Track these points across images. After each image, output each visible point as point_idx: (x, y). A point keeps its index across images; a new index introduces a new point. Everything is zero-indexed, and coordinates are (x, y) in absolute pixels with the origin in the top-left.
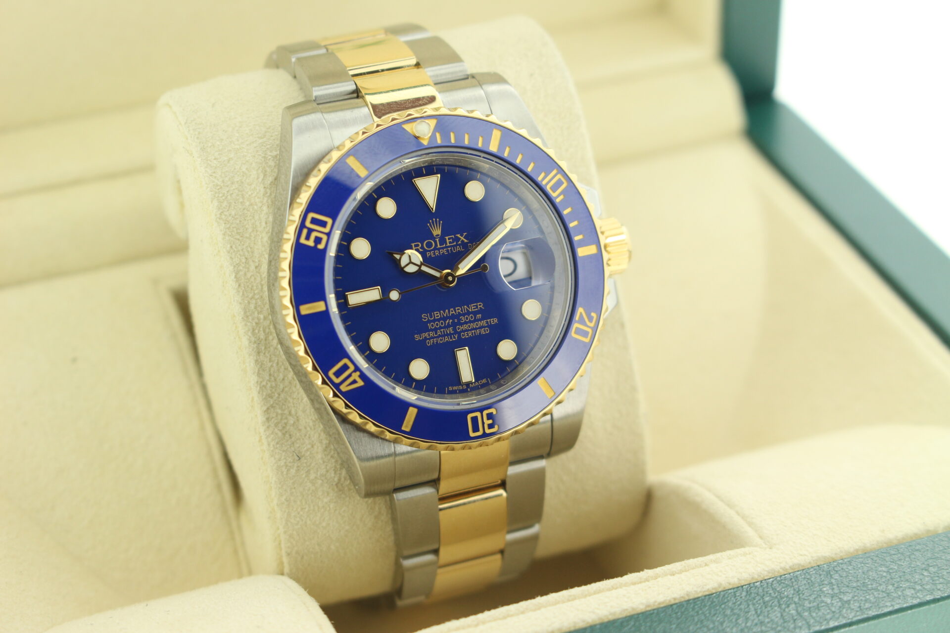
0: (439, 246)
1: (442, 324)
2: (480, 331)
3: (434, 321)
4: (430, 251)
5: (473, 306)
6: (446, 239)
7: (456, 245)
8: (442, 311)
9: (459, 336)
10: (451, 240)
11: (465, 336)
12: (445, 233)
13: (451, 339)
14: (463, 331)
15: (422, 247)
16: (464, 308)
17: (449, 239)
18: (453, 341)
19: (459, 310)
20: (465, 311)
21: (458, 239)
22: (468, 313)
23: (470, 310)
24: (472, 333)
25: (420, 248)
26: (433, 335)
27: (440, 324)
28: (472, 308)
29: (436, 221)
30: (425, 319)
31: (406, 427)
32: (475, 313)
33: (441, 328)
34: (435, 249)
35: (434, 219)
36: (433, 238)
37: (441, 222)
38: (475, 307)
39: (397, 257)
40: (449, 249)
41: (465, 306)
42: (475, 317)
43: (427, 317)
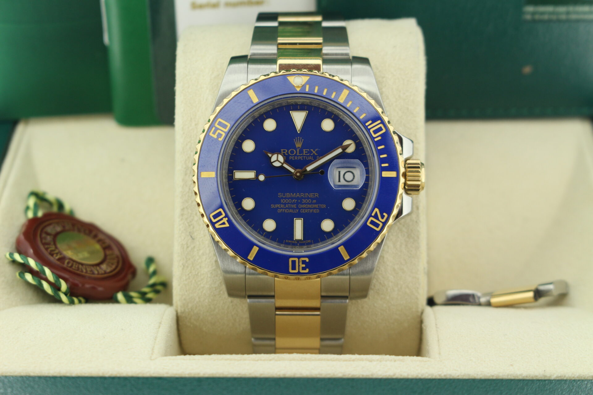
0: (298, 154)
1: (290, 201)
2: (313, 210)
3: (285, 198)
4: (292, 156)
5: (312, 194)
6: (303, 151)
7: (309, 156)
8: (291, 194)
9: (299, 211)
10: (307, 152)
11: (303, 211)
12: (303, 147)
13: (294, 211)
14: (302, 208)
15: (287, 153)
16: (306, 194)
17: (306, 151)
18: (295, 213)
19: (302, 195)
20: (306, 196)
21: (311, 152)
22: (308, 198)
23: (310, 197)
24: (308, 210)
25: (286, 153)
26: (283, 207)
27: (288, 201)
28: (311, 195)
29: (300, 139)
30: (280, 196)
31: (251, 257)
32: (312, 199)
33: (288, 203)
34: (295, 155)
35: (299, 137)
36: (296, 149)
37: (303, 140)
38: (313, 195)
39: (270, 155)
40: (304, 157)
41: (307, 194)
42: (312, 201)
43: (282, 195)
